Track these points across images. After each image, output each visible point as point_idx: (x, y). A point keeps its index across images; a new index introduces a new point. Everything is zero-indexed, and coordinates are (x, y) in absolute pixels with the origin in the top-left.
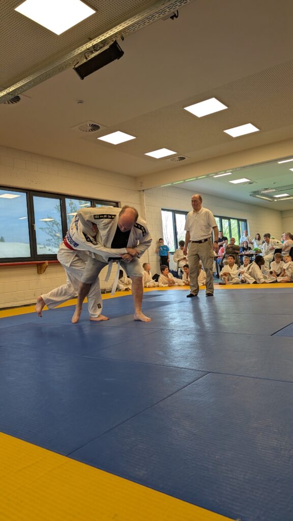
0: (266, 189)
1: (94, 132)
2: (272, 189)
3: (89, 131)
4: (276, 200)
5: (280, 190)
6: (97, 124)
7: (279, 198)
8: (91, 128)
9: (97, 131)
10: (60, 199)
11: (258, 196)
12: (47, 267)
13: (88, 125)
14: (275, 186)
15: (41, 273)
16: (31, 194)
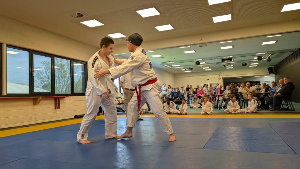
0: (169, 62)
1: (79, 18)
2: (172, 62)
3: (76, 17)
4: (173, 68)
5: (176, 63)
6: (82, 14)
7: (175, 67)
8: (78, 15)
9: (81, 18)
10: (51, 58)
11: (164, 65)
12: (40, 101)
13: (76, 14)
14: (175, 60)
15: (36, 105)
16: (32, 53)
